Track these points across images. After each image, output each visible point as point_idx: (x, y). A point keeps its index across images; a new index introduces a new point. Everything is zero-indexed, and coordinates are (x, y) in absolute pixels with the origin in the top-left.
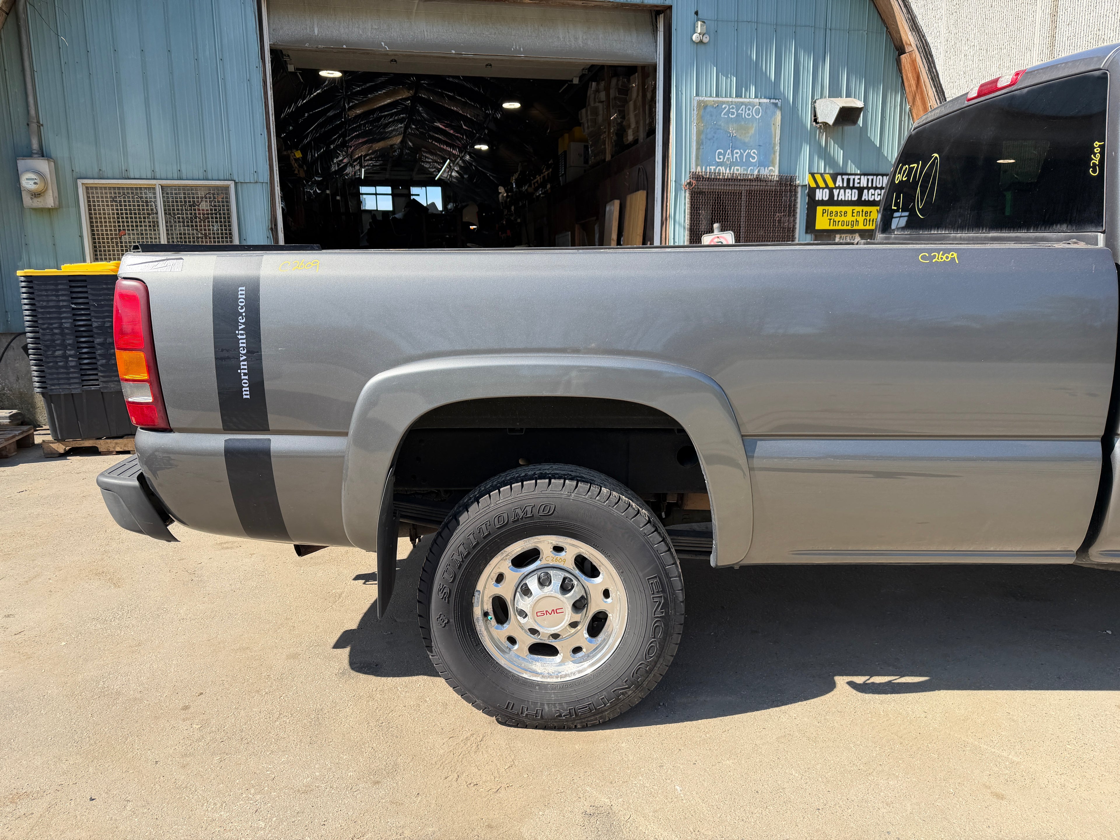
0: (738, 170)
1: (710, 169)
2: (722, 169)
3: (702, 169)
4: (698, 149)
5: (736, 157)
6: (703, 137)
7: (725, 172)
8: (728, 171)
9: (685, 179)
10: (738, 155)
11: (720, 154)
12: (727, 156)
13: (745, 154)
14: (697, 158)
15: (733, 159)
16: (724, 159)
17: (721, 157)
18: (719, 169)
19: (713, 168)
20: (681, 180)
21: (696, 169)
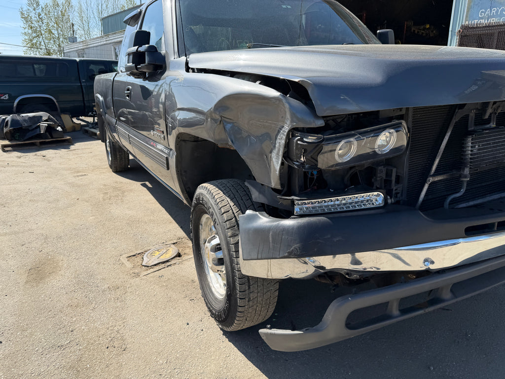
0: (493, 20)
1: (474, 22)
2: (482, 21)
3: (469, 22)
4: (468, 12)
5: (493, 13)
6: (472, 4)
7: (484, 22)
8: (486, 22)
9: (458, 29)
10: (494, 11)
11: (482, 12)
12: (487, 13)
13: (500, 10)
14: (467, 17)
15: (491, 13)
16: (485, 14)
17: (483, 14)
18: (481, 21)
19: (476, 21)
20: (455, 30)
21: (465, 23)
